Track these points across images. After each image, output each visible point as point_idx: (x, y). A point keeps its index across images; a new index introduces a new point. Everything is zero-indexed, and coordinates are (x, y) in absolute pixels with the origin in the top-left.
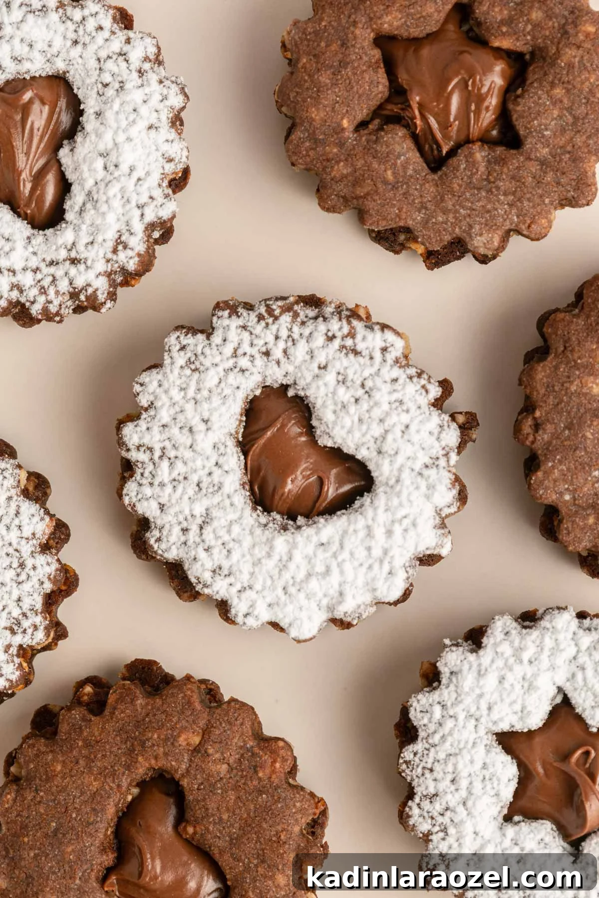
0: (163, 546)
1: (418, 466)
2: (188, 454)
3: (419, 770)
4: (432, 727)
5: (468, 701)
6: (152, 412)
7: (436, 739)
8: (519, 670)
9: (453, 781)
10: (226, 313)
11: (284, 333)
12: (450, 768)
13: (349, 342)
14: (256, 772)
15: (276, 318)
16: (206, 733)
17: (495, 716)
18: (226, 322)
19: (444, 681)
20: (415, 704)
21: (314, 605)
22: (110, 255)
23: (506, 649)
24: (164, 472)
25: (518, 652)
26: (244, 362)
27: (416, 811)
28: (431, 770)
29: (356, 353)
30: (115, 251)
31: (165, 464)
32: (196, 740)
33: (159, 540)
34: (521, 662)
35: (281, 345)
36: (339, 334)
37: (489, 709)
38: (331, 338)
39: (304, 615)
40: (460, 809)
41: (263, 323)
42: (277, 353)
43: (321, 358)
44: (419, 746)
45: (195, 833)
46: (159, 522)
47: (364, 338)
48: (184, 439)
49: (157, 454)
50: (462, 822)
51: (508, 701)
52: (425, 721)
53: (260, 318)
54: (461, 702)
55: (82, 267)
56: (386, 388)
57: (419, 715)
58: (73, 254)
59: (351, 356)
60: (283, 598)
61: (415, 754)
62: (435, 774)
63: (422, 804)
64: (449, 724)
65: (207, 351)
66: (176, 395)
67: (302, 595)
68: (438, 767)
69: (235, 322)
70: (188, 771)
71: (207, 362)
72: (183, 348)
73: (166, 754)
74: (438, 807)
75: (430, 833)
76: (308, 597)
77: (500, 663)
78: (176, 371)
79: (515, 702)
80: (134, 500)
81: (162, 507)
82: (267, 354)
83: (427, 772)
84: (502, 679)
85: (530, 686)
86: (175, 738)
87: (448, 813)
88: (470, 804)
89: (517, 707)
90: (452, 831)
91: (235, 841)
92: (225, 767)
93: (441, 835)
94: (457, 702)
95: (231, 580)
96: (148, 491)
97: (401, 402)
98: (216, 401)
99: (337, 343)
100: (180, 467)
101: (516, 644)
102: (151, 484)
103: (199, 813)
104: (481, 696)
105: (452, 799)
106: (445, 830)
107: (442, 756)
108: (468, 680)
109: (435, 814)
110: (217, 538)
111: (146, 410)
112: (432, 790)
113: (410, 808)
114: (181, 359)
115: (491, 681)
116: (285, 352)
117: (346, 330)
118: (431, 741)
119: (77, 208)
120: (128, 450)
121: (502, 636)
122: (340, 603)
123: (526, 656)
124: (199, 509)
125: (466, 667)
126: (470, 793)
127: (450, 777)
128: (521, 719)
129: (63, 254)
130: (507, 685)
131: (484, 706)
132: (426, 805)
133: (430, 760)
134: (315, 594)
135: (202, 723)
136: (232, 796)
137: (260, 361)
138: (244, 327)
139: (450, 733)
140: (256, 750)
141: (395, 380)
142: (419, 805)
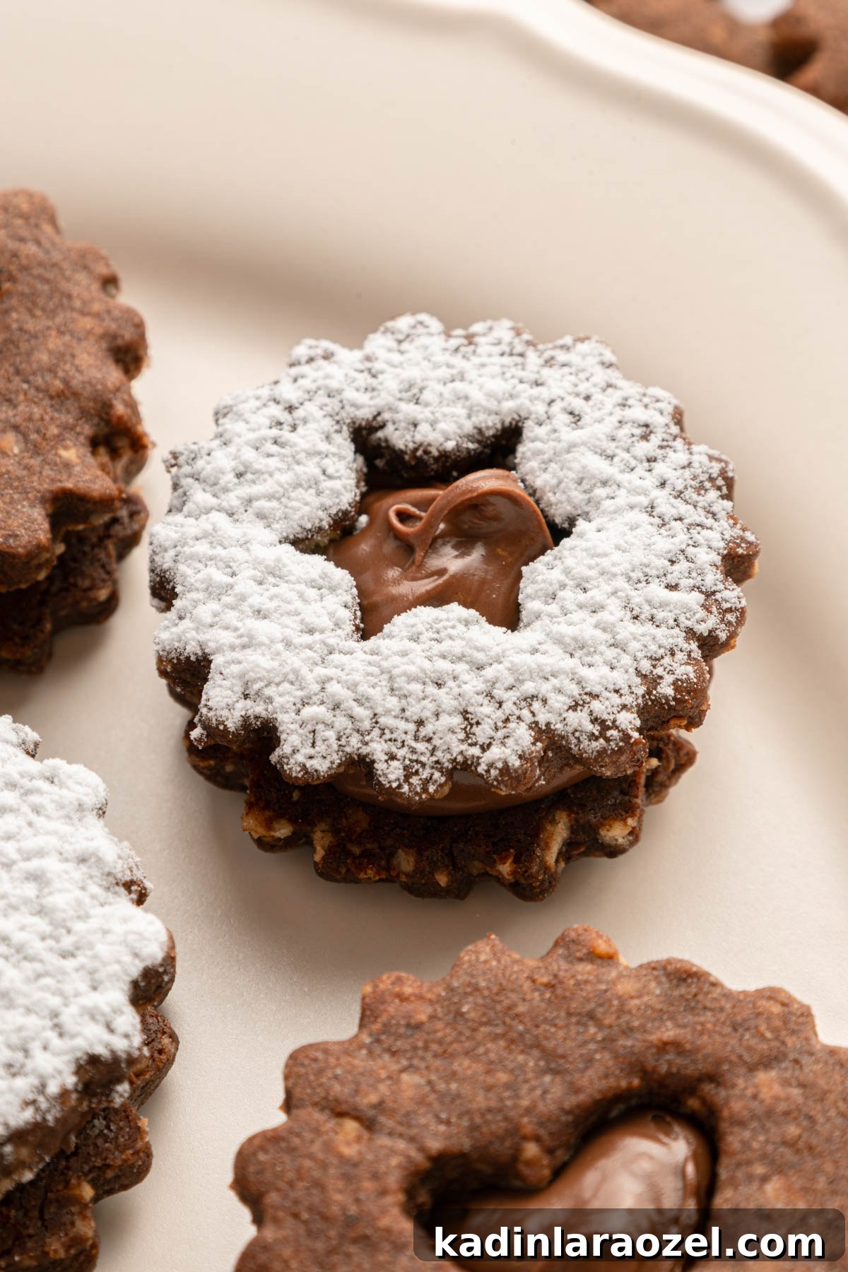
3: (421, 747)
4: (341, 722)
5: (294, 661)
7: (362, 712)
8: (244, 584)
9: (439, 685)
12: (416, 687)
14: (418, 1026)
16: (340, 1112)
17: (326, 622)
19: (259, 709)
20: (300, 758)
21: (99, 911)
23: (205, 612)
25: (213, 591)
27: (495, 753)
28: (420, 723)
32: (351, 1126)
34: (232, 587)
37: (311, 631)
39: (119, 928)
40: (489, 672)
44: (378, 749)
45: (537, 1139)
50: (512, 670)
51: (298, 605)
52: (331, 734)
54: (296, 672)
57: (320, 747)
60: (81, 959)
61: (392, 757)
62: (427, 714)
63: (482, 739)
64: (333, 688)
67: (79, 927)
68: (414, 711)
70: (412, 1139)
73: (375, 1176)
74: (486, 710)
75: (534, 726)
76: (84, 917)
77: (231, 617)
79: (301, 596)
83: (424, 732)
84: (259, 613)
85: (275, 573)
86: (343, 1160)
87: (499, 693)
88: (480, 657)
89: (312, 593)
90: (529, 687)
91: (553, 1063)
92: (405, 1077)
93: (536, 706)
94: (295, 679)
95: (35, 1047)
101: (200, 596)
103: (499, 1126)
104: (288, 644)
105: (472, 684)
106: (530, 699)
107: (393, 703)
108: (258, 661)
109: (500, 715)
112: (457, 720)
113: (491, 765)
115: (262, 629)
118: (367, 725)
121: (186, 623)
122: (99, 860)
123: (220, 577)
125: (235, 669)
126: (460, 658)
127: (432, 689)
128: (333, 589)
130: (270, 605)
131: (307, 639)
132: (482, 734)
133: (402, 725)
134: (79, 903)
135: (318, 1116)
136: (463, 1065)
139: (353, 687)
140: (376, 1027)
142: (485, 748)
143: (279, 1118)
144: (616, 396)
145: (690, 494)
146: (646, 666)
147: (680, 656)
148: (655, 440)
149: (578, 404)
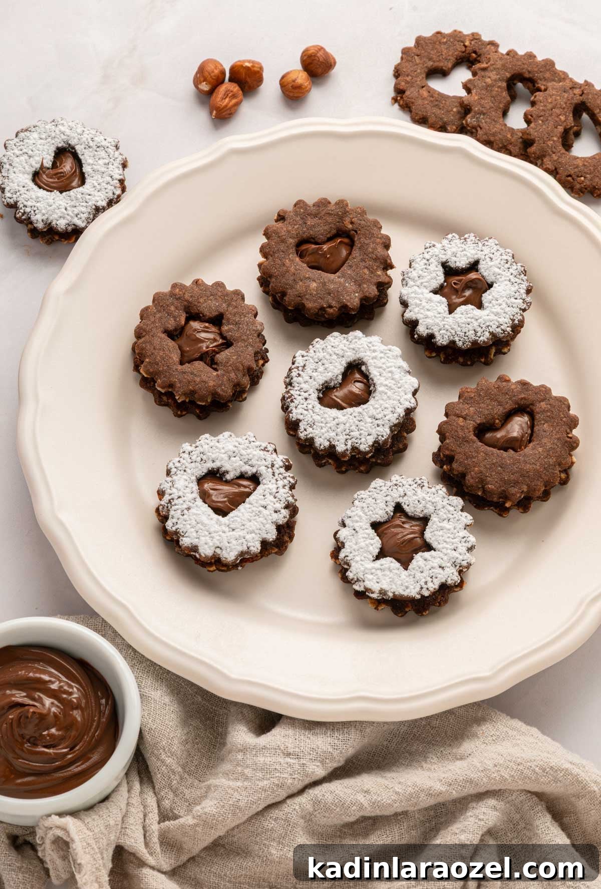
0: (385, 434)
1: (348, 343)
2: (348, 425)
3: (466, 338)
4: (449, 334)
5: (437, 321)
6: (332, 440)
7: (453, 332)
8: (424, 303)
9: (469, 324)
10: (291, 415)
11: (298, 393)
12: (464, 325)
13: (300, 368)
14: (472, 398)
15: (292, 395)
16: (458, 416)
17: (443, 311)
18: (294, 414)
19: (430, 331)
20: (440, 342)
21: (404, 378)
22: (270, 453)
23: (416, 310)
24: (356, 434)
25: (417, 305)
26: (310, 407)
27: (482, 338)
28: (465, 333)
29: (305, 366)
30: (268, 451)
31: (352, 433)
32: (461, 419)
33: (382, 436)
34: (421, 304)
35: (303, 393)
36: (298, 372)
37: (440, 314)
38: (299, 375)
39: (408, 381)
40: (479, 321)
41: (294, 400)
42: (306, 395)
43: (307, 378)
44: (457, 339)
45: (498, 419)
46: (376, 436)
47: (299, 363)
48: (342, 427)
49: (348, 436)
50: (484, 320)
51: (436, 308)
52: (447, 336)
53: (292, 401)
54: (438, 323)
55: (275, 463)
56: (318, 354)
57: (445, 339)
58: (270, 466)
59: (306, 368)
60: (402, 388)
61: (460, 340)
62: (467, 331)
63: (479, 336)
64: (446, 326)
65: (306, 420)
66: (324, 430)
67: (401, 382)
68: (464, 330)
69: (294, 411)
70: (474, 421)
71: (311, 419)
72: (305, 430)
73: (468, 429)
74: (479, 329)
75: (489, 332)
76: (402, 380)
77: (422, 311)
78: (314, 431)
79: (436, 305)
80: (367, 446)
81: (369, 435)
82: (306, 399)
83: (466, 335)
84: (428, 310)
85: (430, 300)
86: (461, 426)
87: (481, 325)
88: (477, 318)
89: (439, 304)
90: (488, 324)
91: (500, 404)
92: (471, 408)
93: (490, 328)
94: (438, 325)
95: (396, 407)
96: (363, 440)
97: (323, 349)
98: (326, 415)
99: (301, 373)
100: (353, 428)
101: (415, 307)
102: (360, 439)
103: (490, 417)
104: (435, 317)
105: (476, 324)
106: (488, 326)
107: (459, 329)
108: (429, 321)
109: (482, 330)
110: (380, 413)
111: (331, 442)
112: (473, 332)
113: (481, 341)
114: (310, 430)
115: (429, 313)
116: (305, 392)
117: (296, 370)
118: (454, 334)
119: (251, 468)
120: (347, 450)
121: (412, 313)
122: (403, 367)
123: (418, 302)
124: (369, 420)
125: (424, 323)
126: (472, 318)
127: (467, 325)
128: (443, 303)
129: (270, 470)
130: (430, 308)
131: (439, 315)
132: (479, 334)
133: (461, 333)
134: (400, 377)
135: (454, 418)
136: (482, 405)
137: (308, 401)
138: (296, 407)
139: (450, 326)
140: (463, 398)
141: (315, 351)
142: (479, 337)
143: (445, 419)
144: (499, 253)
145: (518, 276)
146: (512, 317)
147: (519, 314)
148: (509, 263)
149: (491, 256)
